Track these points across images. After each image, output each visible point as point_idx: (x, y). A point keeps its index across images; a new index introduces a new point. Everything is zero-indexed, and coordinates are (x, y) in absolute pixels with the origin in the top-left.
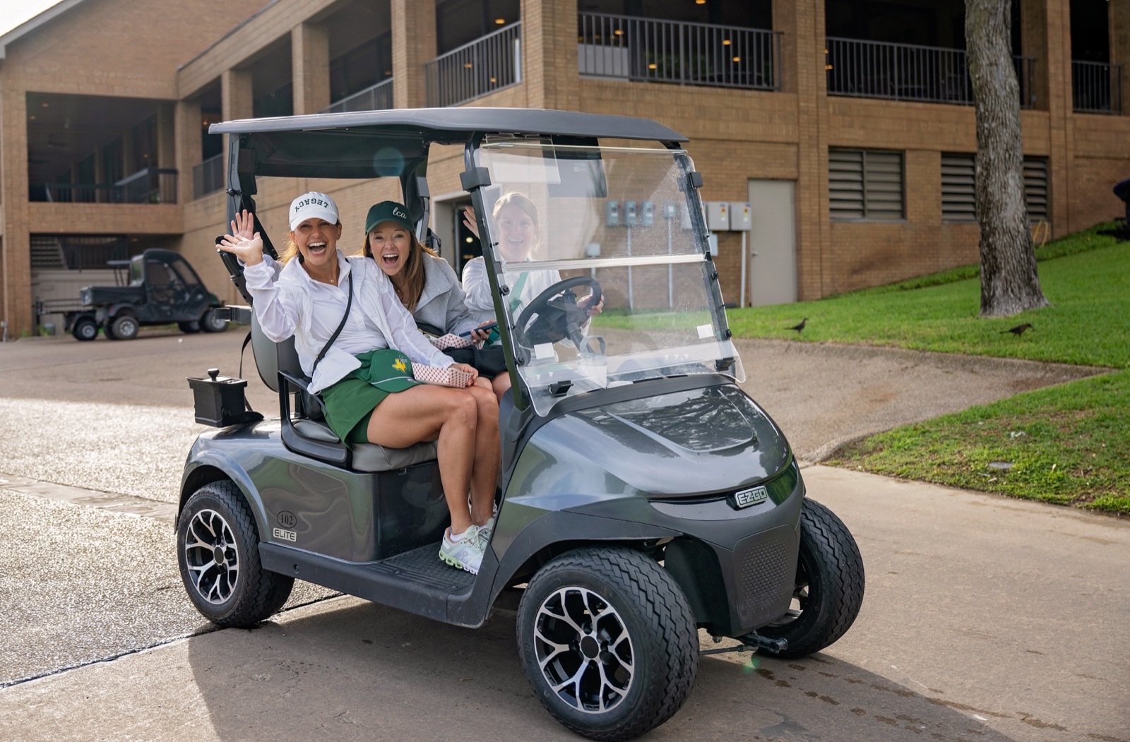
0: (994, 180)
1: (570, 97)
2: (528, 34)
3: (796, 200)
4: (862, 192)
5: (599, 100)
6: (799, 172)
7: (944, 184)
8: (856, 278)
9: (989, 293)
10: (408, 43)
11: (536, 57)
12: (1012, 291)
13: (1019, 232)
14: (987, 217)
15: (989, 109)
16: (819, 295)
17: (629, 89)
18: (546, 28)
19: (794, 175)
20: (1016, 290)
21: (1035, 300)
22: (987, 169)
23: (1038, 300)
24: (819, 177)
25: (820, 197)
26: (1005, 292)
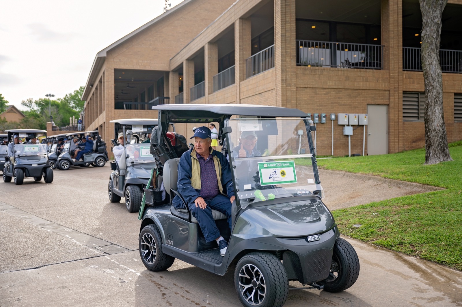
0: (430, 110)
1: (292, 73)
2: (277, 49)
3: (388, 113)
4: (418, 109)
5: (304, 74)
6: (389, 101)
7: (455, 106)
8: (414, 144)
9: (428, 155)
10: (240, 51)
11: (279, 58)
12: (436, 154)
13: (440, 131)
14: (427, 125)
15: (429, 82)
16: (397, 151)
17: (317, 69)
18: (283, 47)
19: (388, 103)
20: (438, 154)
21: (446, 158)
22: (427, 106)
23: (447, 158)
24: (398, 103)
25: (398, 112)
26: (433, 155)
